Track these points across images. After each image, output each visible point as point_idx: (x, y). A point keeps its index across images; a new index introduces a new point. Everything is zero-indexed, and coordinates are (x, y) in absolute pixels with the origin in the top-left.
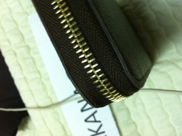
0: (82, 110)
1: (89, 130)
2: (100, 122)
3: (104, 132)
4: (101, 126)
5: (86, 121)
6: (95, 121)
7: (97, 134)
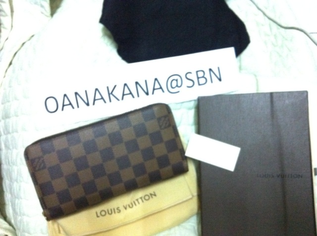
0: (137, 83)
1: (115, 86)
2: (123, 99)
3: (110, 101)
4: (118, 100)
5: (125, 85)
6: (124, 95)
7: (109, 94)
